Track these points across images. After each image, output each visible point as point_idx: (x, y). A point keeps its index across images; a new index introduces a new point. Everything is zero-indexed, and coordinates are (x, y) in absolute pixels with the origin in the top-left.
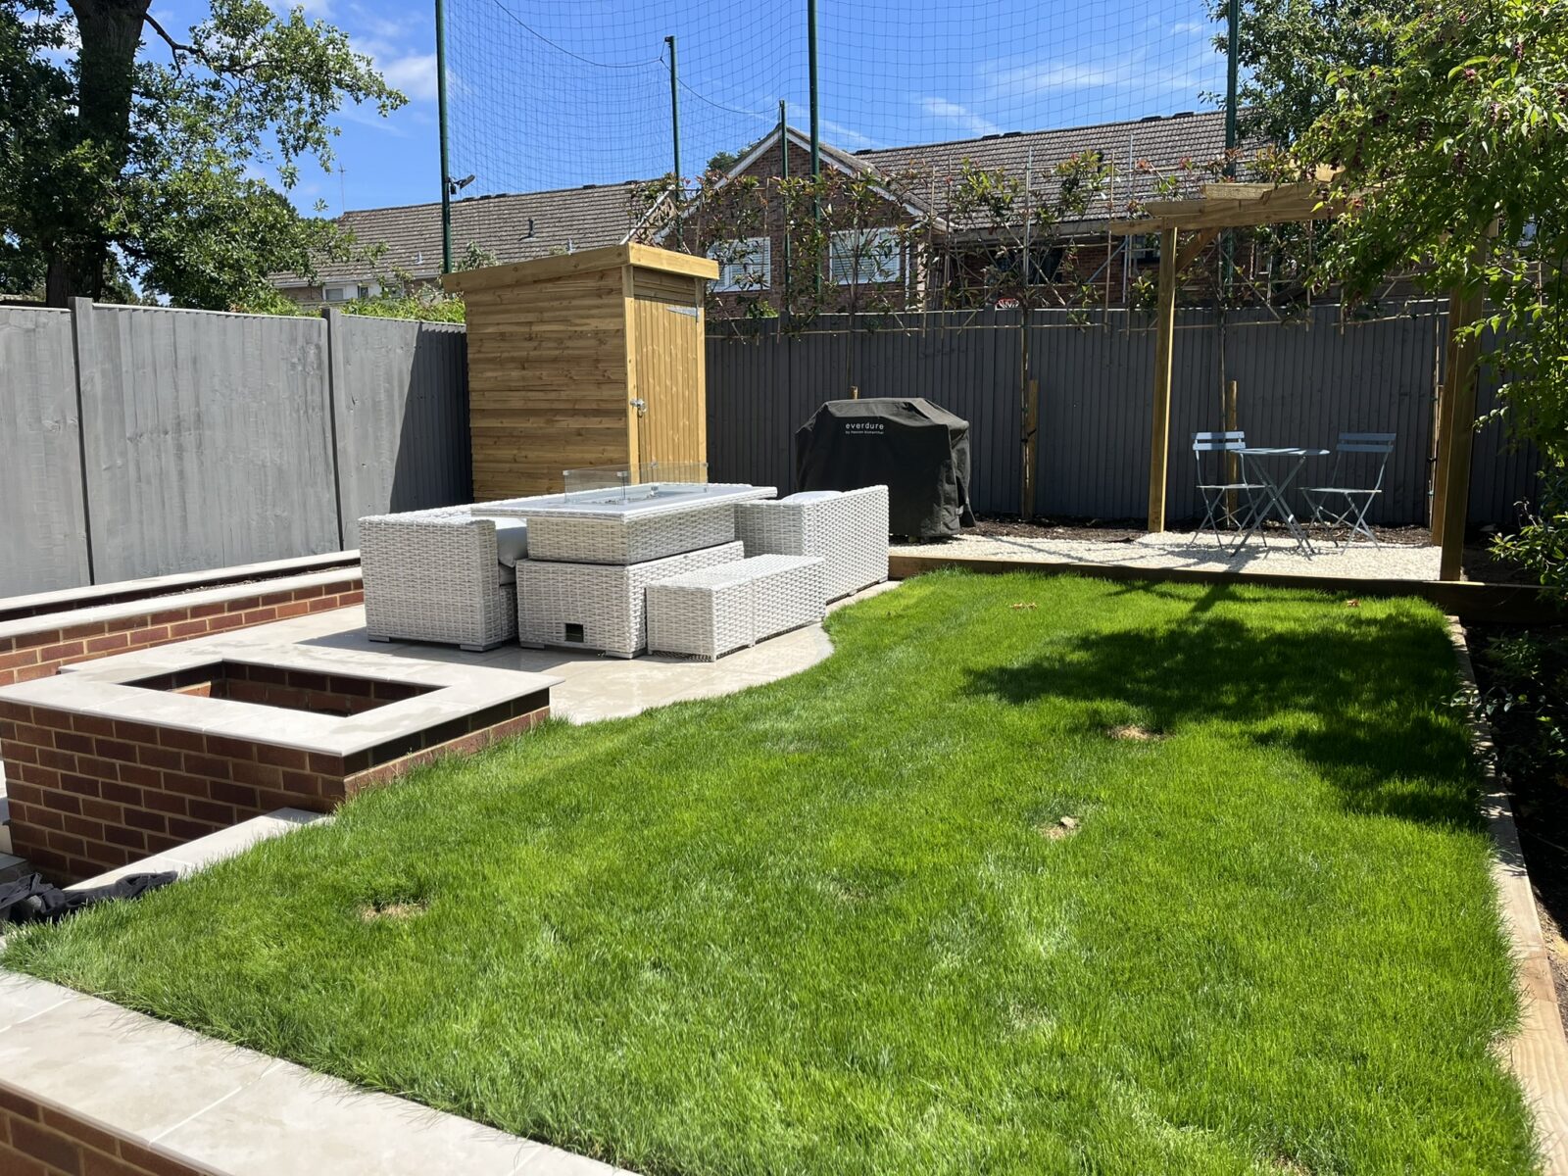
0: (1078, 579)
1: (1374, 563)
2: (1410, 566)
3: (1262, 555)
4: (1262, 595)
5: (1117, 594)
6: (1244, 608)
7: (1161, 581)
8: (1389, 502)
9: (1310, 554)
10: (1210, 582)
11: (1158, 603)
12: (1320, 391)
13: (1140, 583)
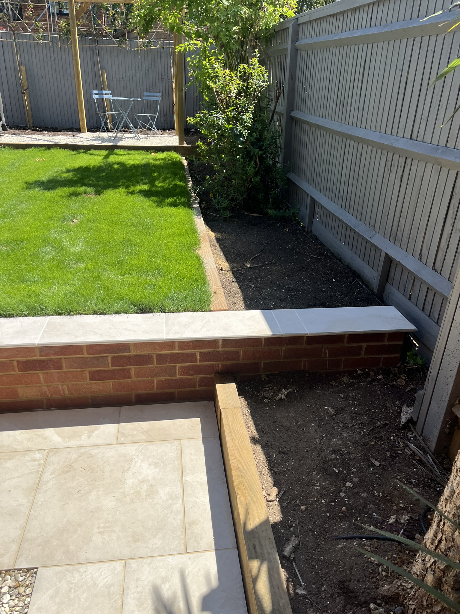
0: (58, 150)
1: (159, 141)
2: (170, 142)
3: (124, 140)
4: (125, 153)
5: (75, 154)
6: (120, 157)
7: (90, 150)
8: (162, 121)
9: (139, 139)
10: (107, 149)
11: (90, 157)
12: (135, 76)
13: (82, 151)
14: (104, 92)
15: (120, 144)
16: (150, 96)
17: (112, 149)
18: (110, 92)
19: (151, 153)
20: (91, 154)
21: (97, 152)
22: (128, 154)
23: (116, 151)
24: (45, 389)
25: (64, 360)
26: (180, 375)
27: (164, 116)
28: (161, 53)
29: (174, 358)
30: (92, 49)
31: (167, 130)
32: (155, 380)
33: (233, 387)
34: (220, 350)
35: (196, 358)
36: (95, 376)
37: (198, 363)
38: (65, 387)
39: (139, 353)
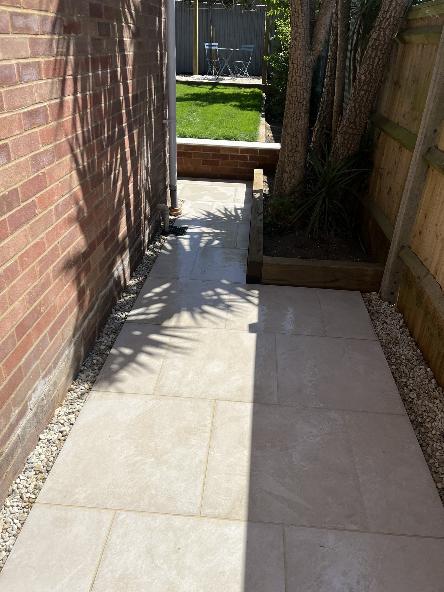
2: (256, 82)
3: (223, 80)
6: (220, 90)
7: (200, 85)
8: (254, 69)
9: (235, 80)
10: (212, 85)
11: (200, 89)
12: (237, 32)
13: (195, 85)
14: (213, 44)
15: (221, 82)
16: (246, 48)
17: (215, 85)
18: (217, 44)
19: (241, 88)
20: (201, 88)
21: (205, 87)
22: (225, 88)
23: (218, 86)
24: (184, 166)
25: (193, 153)
26: (240, 166)
27: (256, 65)
28: (258, 14)
29: (238, 157)
30: (207, 11)
31: (256, 76)
32: (229, 168)
33: (261, 171)
34: (258, 155)
35: (247, 159)
36: (205, 163)
37: (248, 161)
38: (192, 167)
39: (223, 153)
